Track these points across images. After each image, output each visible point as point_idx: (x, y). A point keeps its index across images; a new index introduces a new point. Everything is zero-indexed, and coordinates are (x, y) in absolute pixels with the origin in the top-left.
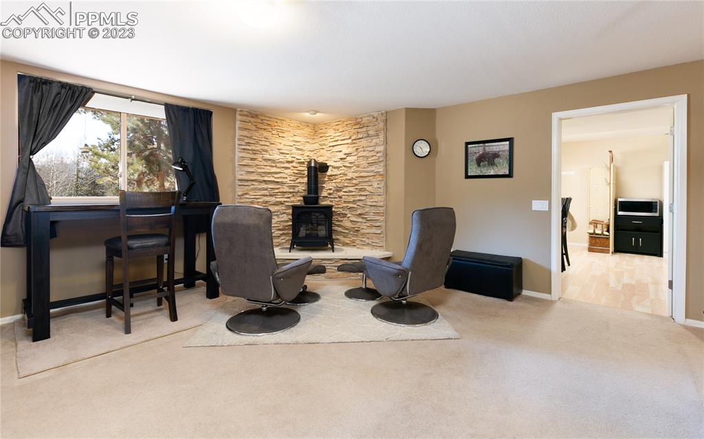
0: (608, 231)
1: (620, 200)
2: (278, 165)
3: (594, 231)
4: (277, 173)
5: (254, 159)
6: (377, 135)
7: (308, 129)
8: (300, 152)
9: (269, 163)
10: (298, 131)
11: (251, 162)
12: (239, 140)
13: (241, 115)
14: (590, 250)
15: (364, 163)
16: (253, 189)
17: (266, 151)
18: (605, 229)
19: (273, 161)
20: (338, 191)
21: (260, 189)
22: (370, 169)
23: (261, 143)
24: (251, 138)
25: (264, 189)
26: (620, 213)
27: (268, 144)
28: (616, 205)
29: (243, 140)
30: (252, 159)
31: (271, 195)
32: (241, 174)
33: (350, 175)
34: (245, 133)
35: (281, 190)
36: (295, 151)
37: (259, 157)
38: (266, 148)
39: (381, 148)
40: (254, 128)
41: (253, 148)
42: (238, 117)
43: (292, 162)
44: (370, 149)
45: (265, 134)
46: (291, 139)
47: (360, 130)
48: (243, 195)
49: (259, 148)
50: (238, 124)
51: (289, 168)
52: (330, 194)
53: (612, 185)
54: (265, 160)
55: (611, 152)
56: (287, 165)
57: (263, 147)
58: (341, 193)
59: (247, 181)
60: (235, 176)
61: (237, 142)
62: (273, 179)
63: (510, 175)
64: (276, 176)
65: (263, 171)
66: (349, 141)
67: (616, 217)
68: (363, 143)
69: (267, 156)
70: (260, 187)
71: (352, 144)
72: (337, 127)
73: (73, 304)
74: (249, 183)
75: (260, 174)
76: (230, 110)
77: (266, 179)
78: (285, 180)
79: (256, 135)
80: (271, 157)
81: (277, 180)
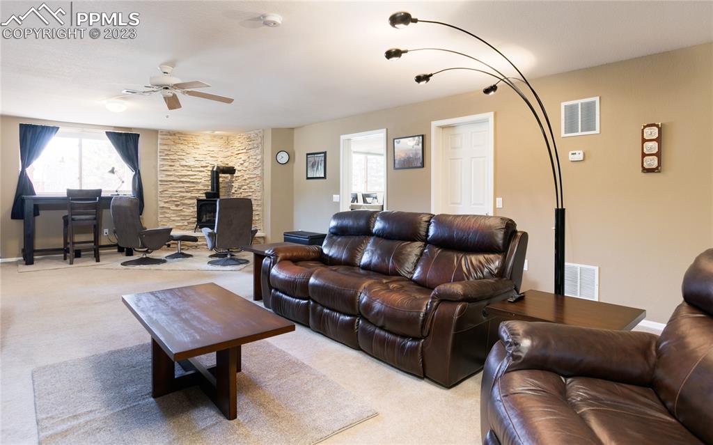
2: (193, 169)
4: (192, 175)
5: (173, 166)
6: (258, 147)
7: (222, 141)
8: (215, 159)
9: (186, 168)
10: (212, 143)
11: (169, 168)
12: (160, 152)
13: (161, 135)
15: (251, 167)
16: (172, 187)
17: (183, 159)
19: (189, 167)
20: (240, 188)
21: (177, 187)
22: (254, 172)
23: (178, 154)
24: (170, 150)
25: (181, 187)
27: (184, 154)
29: (163, 152)
30: (170, 166)
31: (187, 192)
32: (161, 177)
33: (246, 177)
34: (166, 147)
35: (195, 188)
36: (209, 158)
37: (177, 164)
38: (183, 157)
39: (259, 157)
40: (173, 143)
41: (172, 157)
42: (159, 136)
43: (207, 167)
44: (254, 157)
45: (182, 147)
46: (205, 149)
47: (250, 143)
48: (163, 191)
49: (176, 157)
50: (159, 141)
51: (203, 171)
52: (236, 191)
54: (182, 166)
56: (202, 169)
57: (180, 157)
58: (242, 190)
59: (167, 181)
60: (157, 178)
61: (159, 154)
62: (189, 180)
63: (325, 177)
64: (191, 177)
65: (180, 174)
66: (245, 151)
68: (252, 152)
69: (184, 163)
70: (177, 186)
71: (247, 153)
72: (239, 140)
73: (49, 252)
74: (168, 183)
75: (177, 176)
76: (154, 132)
77: (182, 180)
78: (199, 181)
79: (174, 148)
80: (187, 164)
81: (192, 181)
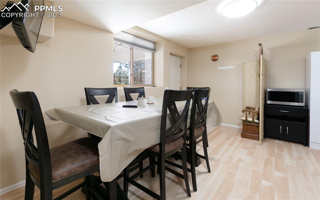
0: (258, 119)
1: (269, 90)
3: (246, 118)
14: (243, 136)
18: (256, 117)
26: (269, 102)
28: (265, 94)
53: (261, 76)
55: (260, 45)
67: (266, 106)
